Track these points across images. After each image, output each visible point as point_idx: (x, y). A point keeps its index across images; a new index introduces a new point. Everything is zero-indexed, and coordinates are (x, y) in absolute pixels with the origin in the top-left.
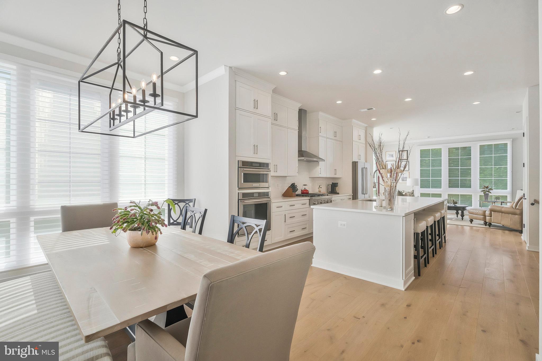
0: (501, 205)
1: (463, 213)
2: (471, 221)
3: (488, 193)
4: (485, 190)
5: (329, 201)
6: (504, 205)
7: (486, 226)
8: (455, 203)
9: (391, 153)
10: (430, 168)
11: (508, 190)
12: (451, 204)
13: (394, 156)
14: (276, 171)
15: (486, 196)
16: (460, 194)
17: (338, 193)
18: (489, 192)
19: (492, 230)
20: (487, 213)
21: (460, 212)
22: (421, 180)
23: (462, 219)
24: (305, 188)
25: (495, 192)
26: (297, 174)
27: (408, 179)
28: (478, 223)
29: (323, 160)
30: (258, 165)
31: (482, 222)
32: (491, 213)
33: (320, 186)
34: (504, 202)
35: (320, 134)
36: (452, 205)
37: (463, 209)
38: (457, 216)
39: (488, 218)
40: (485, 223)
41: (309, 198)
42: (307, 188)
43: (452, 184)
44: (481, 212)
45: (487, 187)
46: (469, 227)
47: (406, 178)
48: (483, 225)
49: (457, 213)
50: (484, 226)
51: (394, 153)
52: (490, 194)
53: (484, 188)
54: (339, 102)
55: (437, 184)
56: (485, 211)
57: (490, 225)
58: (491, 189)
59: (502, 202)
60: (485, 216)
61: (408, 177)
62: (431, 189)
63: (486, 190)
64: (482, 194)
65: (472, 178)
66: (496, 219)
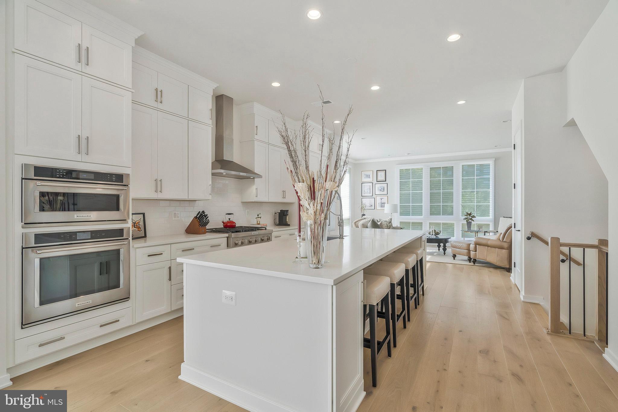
0: (485, 235)
1: (445, 246)
2: (454, 256)
3: (471, 221)
4: (467, 218)
5: (266, 238)
6: (487, 236)
7: (470, 262)
8: (437, 234)
9: (368, 173)
10: (410, 192)
11: (491, 217)
12: (432, 235)
13: (371, 176)
14: (159, 189)
15: (469, 224)
16: (441, 222)
17: (289, 225)
18: (471, 219)
19: (476, 267)
20: (472, 247)
21: (442, 244)
22: (400, 206)
23: (445, 253)
24: (229, 219)
25: (478, 220)
26: (210, 197)
27: (386, 205)
28: (462, 259)
29: (260, 176)
30: (92, 176)
31: (466, 258)
32: (476, 246)
33: (258, 216)
34: (487, 232)
35: (256, 137)
36: (434, 237)
37: (445, 241)
38: (439, 250)
39: (472, 253)
40: (470, 260)
41: (227, 235)
42: (233, 218)
43: (434, 211)
44: (465, 246)
45: (470, 214)
46: (451, 264)
47: (384, 203)
48: (467, 261)
49: (439, 246)
50: (468, 263)
51: (370, 173)
52: (473, 222)
53: (466, 215)
54: (276, 84)
55: (418, 211)
56: (469, 245)
57: (475, 261)
58: (474, 217)
59: (485, 232)
60: (469, 250)
61: (386, 202)
62: (411, 217)
63: (469, 217)
64: (465, 222)
65: (454, 204)
66: (482, 254)
